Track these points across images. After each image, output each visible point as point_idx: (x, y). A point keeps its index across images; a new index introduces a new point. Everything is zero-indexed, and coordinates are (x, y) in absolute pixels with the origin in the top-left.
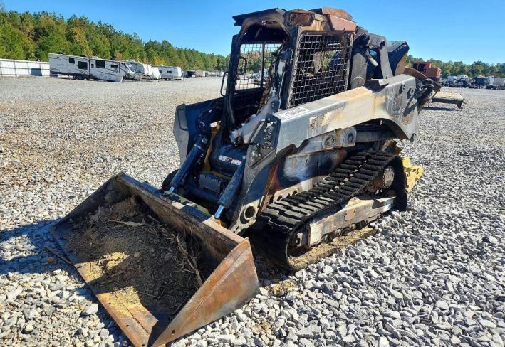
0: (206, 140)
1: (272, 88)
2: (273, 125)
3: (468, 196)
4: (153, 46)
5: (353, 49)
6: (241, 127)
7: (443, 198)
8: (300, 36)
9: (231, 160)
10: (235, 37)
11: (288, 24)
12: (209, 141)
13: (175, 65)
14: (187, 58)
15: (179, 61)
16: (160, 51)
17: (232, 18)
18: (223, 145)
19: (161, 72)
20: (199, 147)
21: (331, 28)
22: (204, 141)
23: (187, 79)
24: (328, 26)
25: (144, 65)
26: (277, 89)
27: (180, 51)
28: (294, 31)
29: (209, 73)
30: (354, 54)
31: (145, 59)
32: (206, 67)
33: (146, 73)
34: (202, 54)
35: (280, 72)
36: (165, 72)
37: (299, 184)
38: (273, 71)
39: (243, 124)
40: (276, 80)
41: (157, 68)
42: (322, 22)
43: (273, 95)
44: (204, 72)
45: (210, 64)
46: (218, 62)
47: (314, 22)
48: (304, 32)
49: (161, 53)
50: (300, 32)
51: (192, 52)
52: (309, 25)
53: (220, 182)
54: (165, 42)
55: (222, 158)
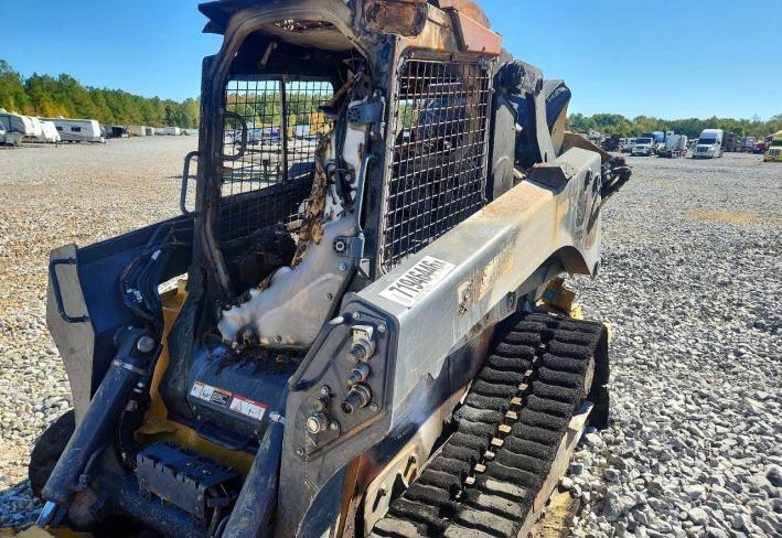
0: (150, 341)
1: (329, 200)
2: (376, 336)
3: (667, 358)
4: (41, 84)
5: (495, 97)
6: (247, 299)
7: (628, 365)
8: (399, 62)
9: (228, 400)
10: (208, 63)
11: (363, 27)
12: (157, 343)
13: (88, 116)
14: (109, 104)
15: (94, 110)
16: (57, 92)
17: (197, 8)
18: (200, 348)
19: (59, 129)
20: (129, 367)
21: (460, 44)
22: (144, 344)
23: (114, 140)
24: (454, 41)
25: (24, 118)
26: (348, 203)
27: (94, 94)
28: (381, 46)
29: (153, 130)
30: (495, 107)
31: (27, 109)
32: (147, 121)
33: (28, 131)
34: (136, 99)
35: (352, 157)
36: (67, 130)
37: (416, 437)
38: (331, 154)
39: (254, 293)
40: (342, 176)
41: (51, 123)
42: (443, 27)
43: (336, 219)
44: (143, 128)
45: (154, 115)
46: (168, 110)
47: (427, 27)
48: (409, 51)
49: (57, 96)
50: (400, 48)
51: (118, 94)
52: (416, 33)
53: (202, 488)
54: (64, 77)
55: (202, 392)
